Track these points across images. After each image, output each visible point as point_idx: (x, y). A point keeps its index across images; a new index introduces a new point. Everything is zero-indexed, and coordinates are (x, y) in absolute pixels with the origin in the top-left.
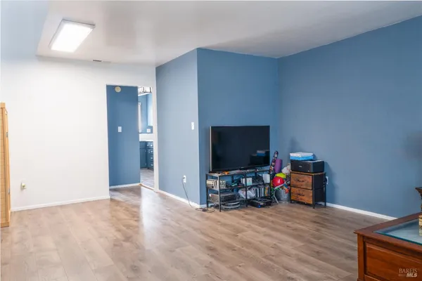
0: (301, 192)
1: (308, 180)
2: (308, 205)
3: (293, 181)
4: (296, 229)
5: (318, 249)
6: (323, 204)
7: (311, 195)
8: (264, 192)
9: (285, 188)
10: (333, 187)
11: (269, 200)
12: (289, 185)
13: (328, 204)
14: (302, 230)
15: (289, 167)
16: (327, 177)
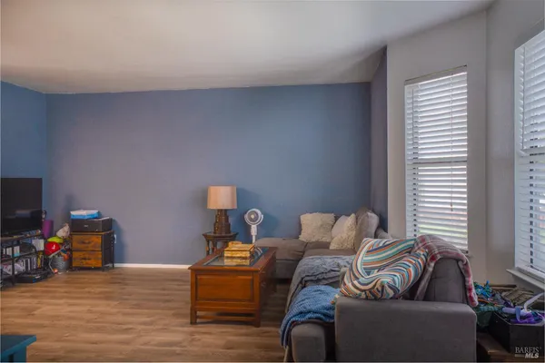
0: (87, 256)
1: (97, 240)
2: (97, 269)
3: (75, 245)
4: (100, 293)
5: (135, 302)
6: (110, 265)
7: (100, 256)
8: (37, 262)
9: (63, 254)
10: (122, 246)
11: (45, 272)
12: (69, 250)
13: (116, 265)
14: (107, 292)
15: (66, 228)
16: (115, 236)
